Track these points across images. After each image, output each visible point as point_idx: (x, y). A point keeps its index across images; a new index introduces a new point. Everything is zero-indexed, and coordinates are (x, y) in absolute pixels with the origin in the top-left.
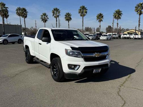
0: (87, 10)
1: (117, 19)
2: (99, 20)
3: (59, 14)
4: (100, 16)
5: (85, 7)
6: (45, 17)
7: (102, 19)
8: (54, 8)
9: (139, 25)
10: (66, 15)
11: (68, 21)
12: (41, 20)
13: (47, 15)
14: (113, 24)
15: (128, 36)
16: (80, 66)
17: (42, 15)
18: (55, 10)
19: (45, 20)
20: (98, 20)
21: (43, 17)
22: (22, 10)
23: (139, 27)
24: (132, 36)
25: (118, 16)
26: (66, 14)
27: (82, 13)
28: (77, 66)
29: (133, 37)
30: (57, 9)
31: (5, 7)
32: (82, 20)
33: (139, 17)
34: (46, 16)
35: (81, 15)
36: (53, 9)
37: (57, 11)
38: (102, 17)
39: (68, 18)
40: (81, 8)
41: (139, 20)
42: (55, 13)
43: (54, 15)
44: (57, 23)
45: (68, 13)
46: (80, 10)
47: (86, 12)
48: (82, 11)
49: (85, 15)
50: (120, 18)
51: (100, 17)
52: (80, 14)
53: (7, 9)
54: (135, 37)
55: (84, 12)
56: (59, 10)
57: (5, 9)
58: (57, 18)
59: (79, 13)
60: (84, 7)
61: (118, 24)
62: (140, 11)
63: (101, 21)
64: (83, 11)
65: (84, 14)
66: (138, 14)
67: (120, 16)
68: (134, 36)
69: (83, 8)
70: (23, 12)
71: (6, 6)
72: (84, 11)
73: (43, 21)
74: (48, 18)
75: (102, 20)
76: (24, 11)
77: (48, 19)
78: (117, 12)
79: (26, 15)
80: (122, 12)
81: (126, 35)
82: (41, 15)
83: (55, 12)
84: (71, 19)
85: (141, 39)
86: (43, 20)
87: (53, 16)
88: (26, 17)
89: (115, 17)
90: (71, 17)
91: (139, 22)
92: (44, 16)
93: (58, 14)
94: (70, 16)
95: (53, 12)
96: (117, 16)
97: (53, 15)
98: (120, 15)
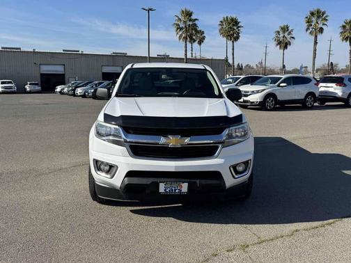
3: (323, 24)
6: (286, 34)
8: (312, 10)
10: (344, 27)
12: (274, 43)
13: (292, 30)
17: (278, 30)
18: (312, 14)
19: (284, 44)
21: (281, 35)
22: (230, 23)
26: (342, 24)
30: (318, 12)
31: (190, 20)
34: (290, 33)
36: (309, 14)
37: (318, 17)
42: (313, 24)
43: (311, 28)
53: (196, 22)
56: (324, 13)
57: (191, 23)
58: (316, 36)
70: (231, 28)
71: (193, 17)
73: (279, 46)
74: (293, 38)
76: (234, 25)
77: (292, 41)
79: (239, 33)
82: (276, 32)
83: (314, 19)
86: (279, 43)
87: (307, 30)
88: (237, 38)
92: (284, 32)
93: (321, 26)
95: (309, 22)
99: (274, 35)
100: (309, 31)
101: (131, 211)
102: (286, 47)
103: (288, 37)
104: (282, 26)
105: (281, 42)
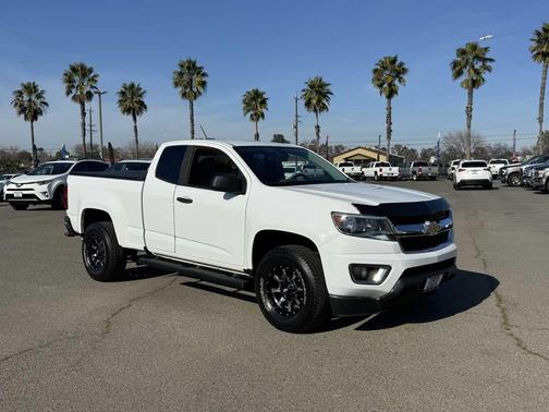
0: (204, 75)
1: (315, 111)
2: (252, 112)
3: (92, 87)
4: (254, 99)
5: (198, 65)
6: (33, 98)
7: (264, 111)
8: (72, 64)
9: (389, 131)
10: (123, 93)
11: (131, 117)
12: (15, 111)
13: (42, 92)
14: (296, 127)
15: (357, 169)
16: (388, 268)
17: (20, 88)
18: (74, 69)
19: (32, 112)
20: (249, 115)
21: (26, 98)
23: (389, 138)
24: (369, 172)
25: (319, 101)
26: (120, 88)
27: (186, 88)
28: (378, 269)
29: (373, 174)
30: (83, 67)
32: (189, 111)
33: (386, 106)
34: (39, 96)
35: (184, 95)
36: (69, 70)
37: (84, 76)
38: (264, 102)
39: (133, 102)
40: (182, 66)
41: (389, 116)
42: (76, 85)
43: (74, 91)
44: (84, 124)
45: (132, 86)
46: (181, 74)
47: (203, 84)
48: (185, 77)
49: (200, 94)
50: (324, 107)
51: (255, 103)
52: (180, 89)
54: (379, 174)
55: (194, 84)
56: (91, 71)
58: (83, 104)
59: (176, 84)
60: (194, 64)
61: (318, 127)
62: (390, 85)
63: (257, 117)
64: (191, 80)
65: (195, 90)
66: (384, 96)
67: (325, 102)
68: (378, 169)
69: (188, 68)
72: (196, 79)
73: (23, 116)
74: (46, 104)
75: (263, 115)
77: (44, 108)
78: (312, 86)
80: (329, 87)
81: (350, 168)
82: (15, 92)
83: (76, 78)
84: (143, 106)
85: (400, 180)
86: (23, 110)
89: (308, 104)
90: (145, 100)
91: (389, 123)
92: (30, 93)
93: (88, 89)
94: (140, 96)
95: (70, 81)
96: (314, 102)
97: (68, 93)
98: (325, 96)
99: (14, 97)
100: (71, 95)
101: (358, 329)
102: (34, 118)
103: (38, 102)
104: (25, 83)
105: (25, 109)
